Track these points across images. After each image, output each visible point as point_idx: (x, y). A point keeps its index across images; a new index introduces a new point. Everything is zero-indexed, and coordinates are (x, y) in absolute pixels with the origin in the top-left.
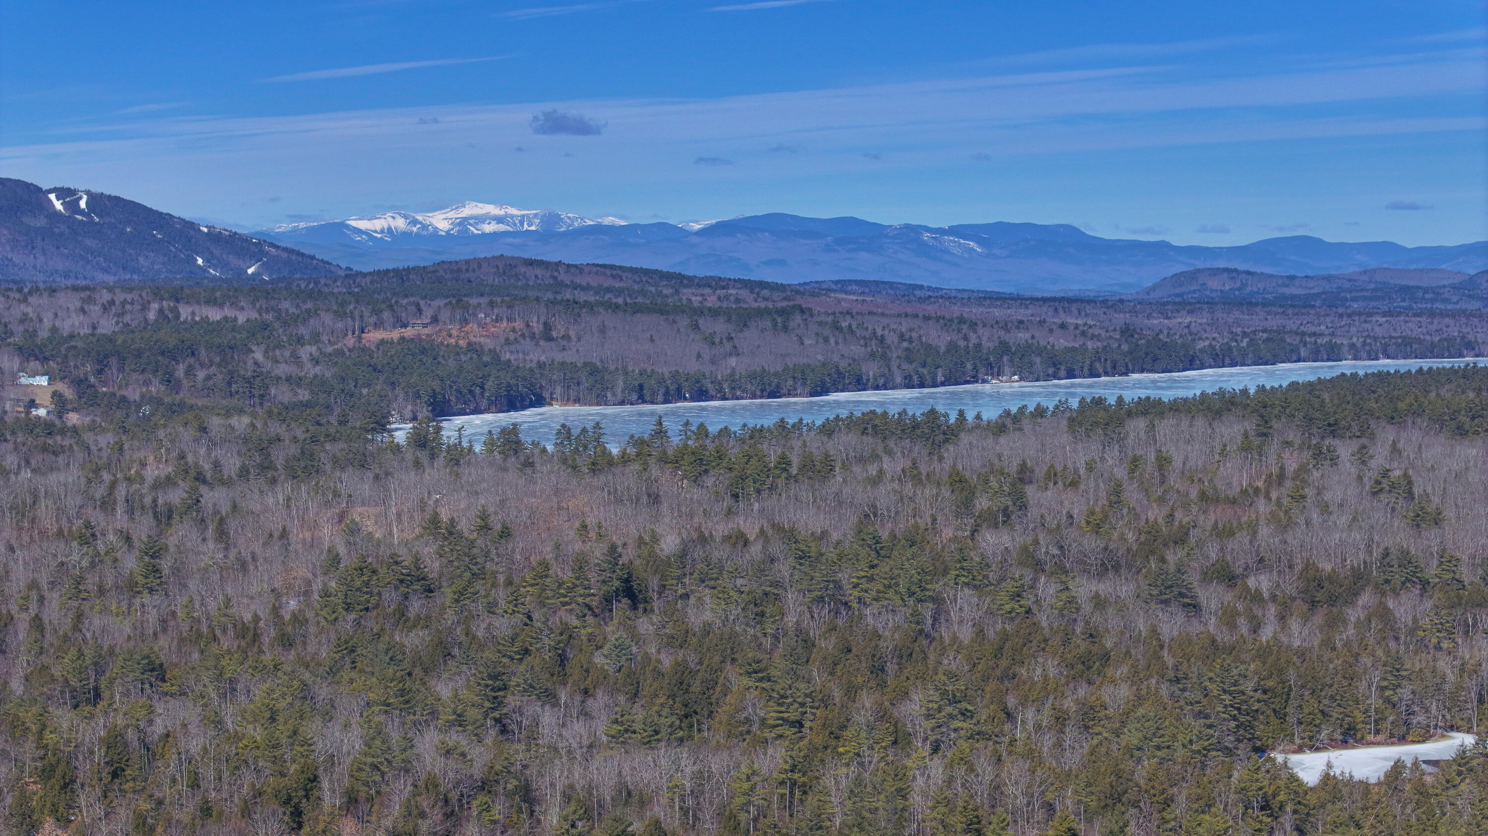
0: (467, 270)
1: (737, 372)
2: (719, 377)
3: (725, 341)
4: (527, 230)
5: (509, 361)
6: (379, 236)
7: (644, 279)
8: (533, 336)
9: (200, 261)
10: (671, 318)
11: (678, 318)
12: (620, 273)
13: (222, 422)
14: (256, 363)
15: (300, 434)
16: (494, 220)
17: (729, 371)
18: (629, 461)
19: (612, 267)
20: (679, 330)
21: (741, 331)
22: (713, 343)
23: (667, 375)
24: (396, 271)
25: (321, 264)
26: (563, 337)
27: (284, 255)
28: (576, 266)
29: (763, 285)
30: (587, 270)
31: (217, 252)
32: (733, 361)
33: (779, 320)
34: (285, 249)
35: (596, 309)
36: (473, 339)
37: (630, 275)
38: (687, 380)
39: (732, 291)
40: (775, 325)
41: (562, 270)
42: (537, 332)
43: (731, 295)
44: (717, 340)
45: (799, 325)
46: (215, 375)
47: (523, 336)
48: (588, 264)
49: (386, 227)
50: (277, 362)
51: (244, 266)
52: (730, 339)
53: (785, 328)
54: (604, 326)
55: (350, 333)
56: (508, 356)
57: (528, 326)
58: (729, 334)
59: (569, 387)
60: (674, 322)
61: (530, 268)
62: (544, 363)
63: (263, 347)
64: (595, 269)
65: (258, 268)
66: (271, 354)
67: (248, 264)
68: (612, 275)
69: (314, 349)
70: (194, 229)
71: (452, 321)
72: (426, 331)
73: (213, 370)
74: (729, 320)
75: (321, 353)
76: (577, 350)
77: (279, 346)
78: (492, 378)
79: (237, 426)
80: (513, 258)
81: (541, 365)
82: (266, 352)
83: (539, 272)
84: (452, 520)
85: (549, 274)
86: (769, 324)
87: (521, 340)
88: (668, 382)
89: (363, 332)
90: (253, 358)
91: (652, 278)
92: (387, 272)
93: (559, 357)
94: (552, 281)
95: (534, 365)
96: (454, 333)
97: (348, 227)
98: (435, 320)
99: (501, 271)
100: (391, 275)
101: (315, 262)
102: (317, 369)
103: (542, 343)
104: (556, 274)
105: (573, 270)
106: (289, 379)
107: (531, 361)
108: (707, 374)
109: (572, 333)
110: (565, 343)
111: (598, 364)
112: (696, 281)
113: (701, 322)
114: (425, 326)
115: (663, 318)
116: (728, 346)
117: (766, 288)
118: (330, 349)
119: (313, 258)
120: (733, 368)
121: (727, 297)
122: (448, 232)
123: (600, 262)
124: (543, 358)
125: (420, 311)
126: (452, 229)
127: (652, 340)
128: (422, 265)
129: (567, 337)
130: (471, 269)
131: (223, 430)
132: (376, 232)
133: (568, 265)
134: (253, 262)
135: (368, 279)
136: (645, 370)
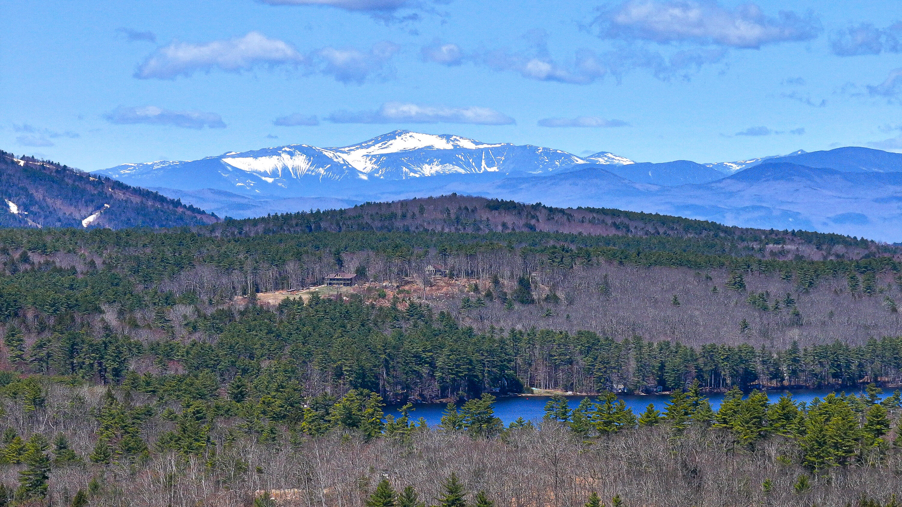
0: (404, 216)
1: (801, 348)
2: (775, 356)
3: (782, 305)
4: (486, 172)
5: (471, 329)
6: (270, 180)
7: (661, 231)
8: (504, 298)
9: (14, 208)
10: (704, 274)
11: (713, 274)
12: (627, 221)
13: (67, 392)
14: (107, 327)
15: (178, 410)
16: (438, 158)
17: (789, 347)
18: (656, 422)
19: (615, 213)
20: (715, 289)
21: (807, 292)
22: (765, 309)
23: (698, 350)
24: (301, 216)
25: (188, 213)
26: (547, 299)
27: (136, 200)
28: (562, 211)
29: (834, 239)
30: (578, 216)
31: (38, 195)
32: (795, 333)
33: (861, 278)
34: (137, 192)
35: (594, 259)
36: (416, 301)
37: (641, 225)
38: (727, 359)
39: (788, 247)
40: (854, 287)
41: (542, 216)
42: (509, 291)
43: (788, 252)
44: (771, 305)
45: (889, 285)
46: (50, 341)
47: (489, 295)
48: (579, 208)
49: (280, 167)
50: (137, 326)
51: (78, 217)
52: (789, 302)
53: (870, 290)
54: (607, 284)
55: (239, 291)
56: (468, 323)
57: (496, 282)
58: (789, 295)
59: (556, 367)
60: (709, 278)
61: (496, 213)
62: (521, 333)
63: (117, 306)
64: (590, 216)
65: (98, 218)
66: (128, 316)
67: (83, 213)
68: (614, 224)
69: (189, 310)
70: (6, 162)
71: (386, 274)
72: (350, 290)
73: (46, 335)
74: (787, 277)
75: (199, 316)
76: (568, 316)
77: (140, 303)
78: (446, 351)
79: (88, 398)
80: (470, 199)
81: (516, 336)
82: (121, 313)
83: (509, 219)
84: (409, 490)
85: (522, 222)
86: (845, 282)
87: (488, 304)
88: (701, 361)
89: (258, 291)
90: (103, 320)
91: (672, 229)
92: (287, 218)
93: (542, 325)
94: (526, 230)
95: (506, 335)
96: (390, 294)
97: (224, 167)
98: (361, 273)
99: (453, 216)
100: (294, 222)
101: (180, 210)
102: (195, 336)
103: (516, 307)
104: (533, 222)
105: (559, 216)
106: (154, 348)
107: (502, 330)
108: (758, 351)
109: (561, 295)
110: (551, 306)
111: (600, 335)
112: (738, 233)
113: (747, 279)
114: (349, 283)
115: (692, 272)
116: (786, 314)
117: (838, 243)
118: (210, 311)
119: (178, 204)
120: (795, 343)
121: (783, 253)
122: (370, 175)
123: (598, 205)
124: (519, 327)
125: (340, 262)
126: (377, 171)
127: (676, 303)
128: (338, 209)
129: (552, 299)
130: (409, 215)
131: (68, 403)
132: (265, 174)
133: (551, 209)
134: (90, 209)
135: (260, 228)
136: (668, 344)
